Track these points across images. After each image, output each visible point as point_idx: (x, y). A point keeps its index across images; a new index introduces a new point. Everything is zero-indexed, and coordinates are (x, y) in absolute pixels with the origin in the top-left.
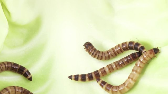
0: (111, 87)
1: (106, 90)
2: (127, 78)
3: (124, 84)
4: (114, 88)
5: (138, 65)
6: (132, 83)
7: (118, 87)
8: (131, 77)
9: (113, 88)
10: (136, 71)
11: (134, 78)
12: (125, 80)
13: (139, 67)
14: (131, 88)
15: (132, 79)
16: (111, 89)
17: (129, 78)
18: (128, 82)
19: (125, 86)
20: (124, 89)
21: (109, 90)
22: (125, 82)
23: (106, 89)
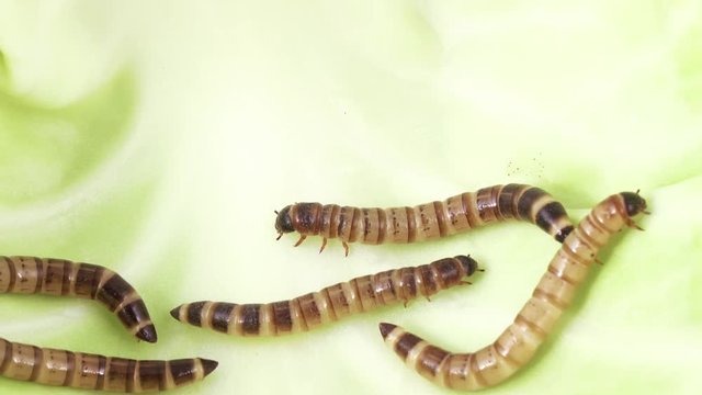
0: (442, 358)
1: (420, 373)
2: (510, 321)
3: (497, 346)
4: (453, 362)
5: (560, 274)
6: (532, 341)
7: (471, 359)
8: (528, 315)
9: (449, 361)
10: (551, 297)
11: (540, 324)
12: (503, 330)
13: (564, 278)
14: (525, 365)
15: (532, 326)
16: (443, 369)
17: (519, 319)
18: (515, 339)
19: (500, 355)
20: (495, 367)
21: (433, 372)
22: (500, 338)
23: (422, 367)
